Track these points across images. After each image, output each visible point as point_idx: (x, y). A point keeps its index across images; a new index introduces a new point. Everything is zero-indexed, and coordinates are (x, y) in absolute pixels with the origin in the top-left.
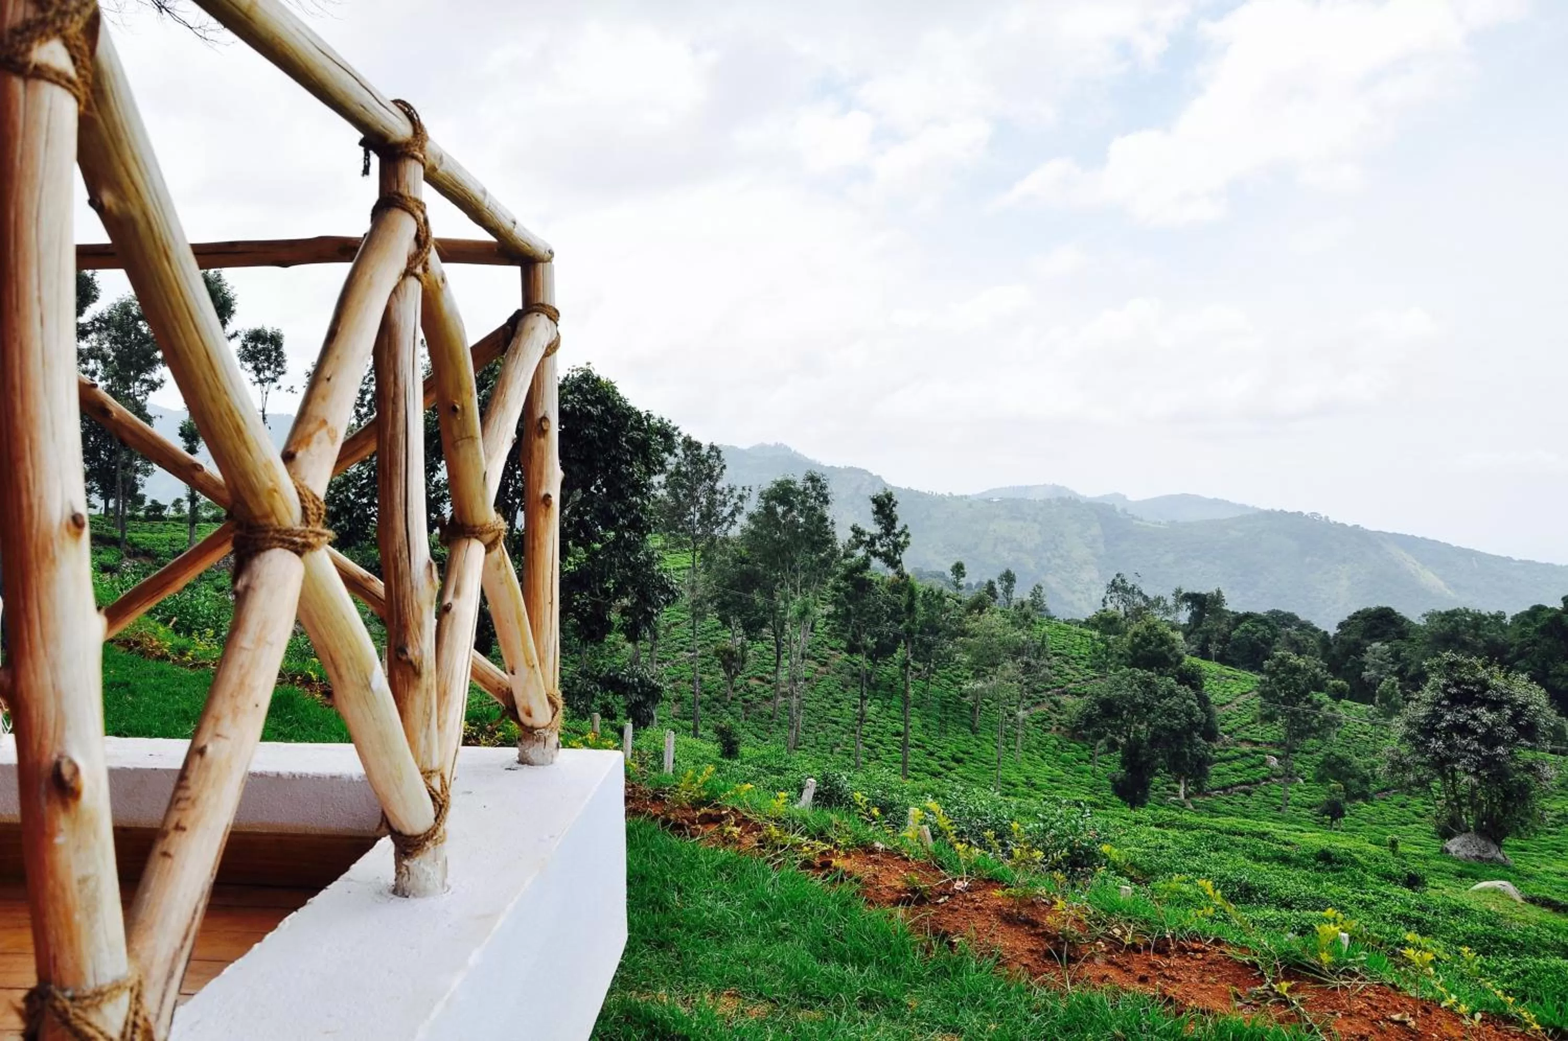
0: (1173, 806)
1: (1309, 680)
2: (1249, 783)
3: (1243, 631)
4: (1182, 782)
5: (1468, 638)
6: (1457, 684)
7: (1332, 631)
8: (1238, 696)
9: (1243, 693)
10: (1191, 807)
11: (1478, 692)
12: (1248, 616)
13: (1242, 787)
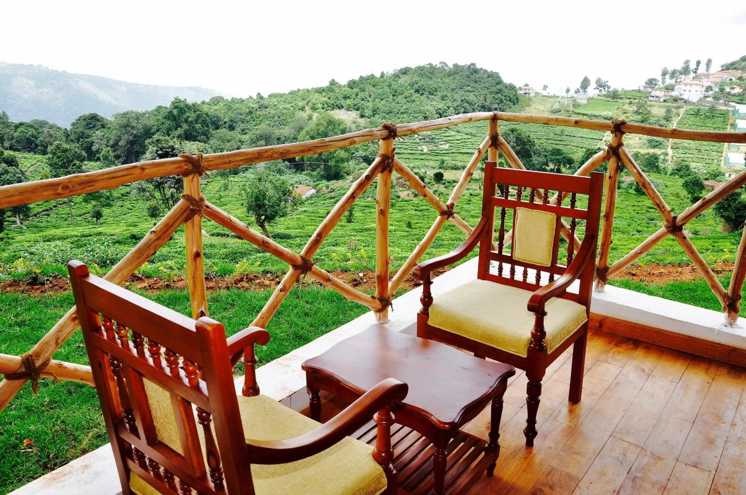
0: (16, 230)
1: (73, 154)
2: (47, 210)
3: (20, 133)
4: (17, 216)
5: (134, 124)
6: (161, 149)
7: (69, 128)
8: (29, 167)
9: (32, 165)
10: (26, 228)
11: (171, 152)
12: (21, 124)
13: (44, 213)
